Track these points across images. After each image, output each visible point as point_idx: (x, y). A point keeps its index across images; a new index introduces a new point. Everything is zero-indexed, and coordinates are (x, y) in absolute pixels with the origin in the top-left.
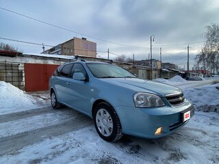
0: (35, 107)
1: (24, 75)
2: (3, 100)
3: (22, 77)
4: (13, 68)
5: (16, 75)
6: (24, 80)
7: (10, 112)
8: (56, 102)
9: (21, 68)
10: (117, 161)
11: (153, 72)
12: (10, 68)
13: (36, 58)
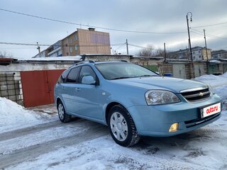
0: (41, 122)
1: (21, 86)
2: (4, 116)
3: (19, 89)
4: (8, 79)
5: (11, 87)
6: (21, 92)
7: (15, 129)
8: (65, 114)
9: (17, 78)
10: (132, 160)
11: (196, 66)
12: (4, 79)
13: (34, 64)
